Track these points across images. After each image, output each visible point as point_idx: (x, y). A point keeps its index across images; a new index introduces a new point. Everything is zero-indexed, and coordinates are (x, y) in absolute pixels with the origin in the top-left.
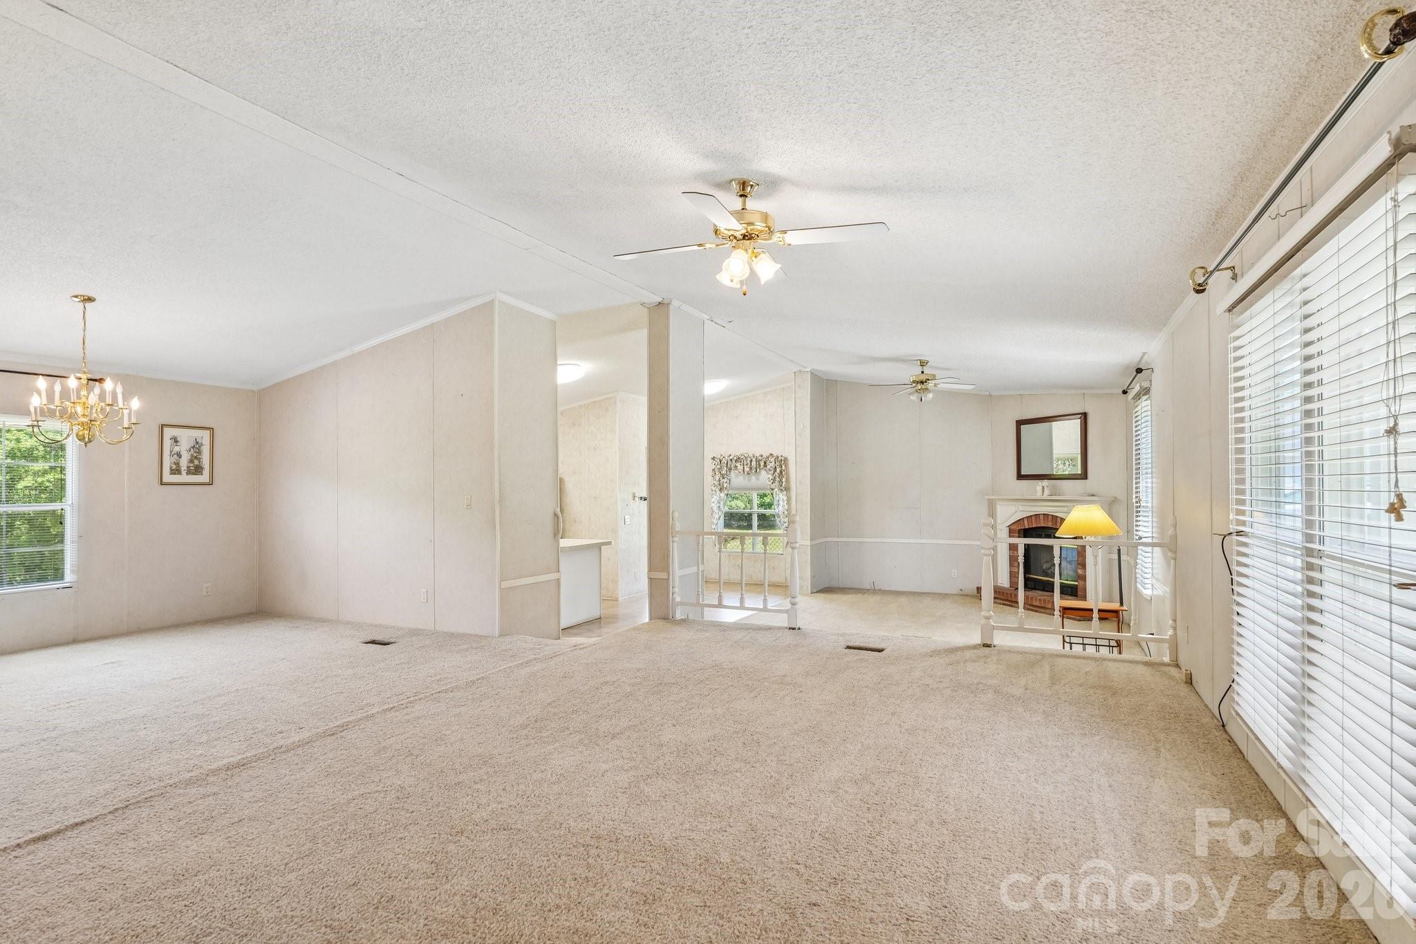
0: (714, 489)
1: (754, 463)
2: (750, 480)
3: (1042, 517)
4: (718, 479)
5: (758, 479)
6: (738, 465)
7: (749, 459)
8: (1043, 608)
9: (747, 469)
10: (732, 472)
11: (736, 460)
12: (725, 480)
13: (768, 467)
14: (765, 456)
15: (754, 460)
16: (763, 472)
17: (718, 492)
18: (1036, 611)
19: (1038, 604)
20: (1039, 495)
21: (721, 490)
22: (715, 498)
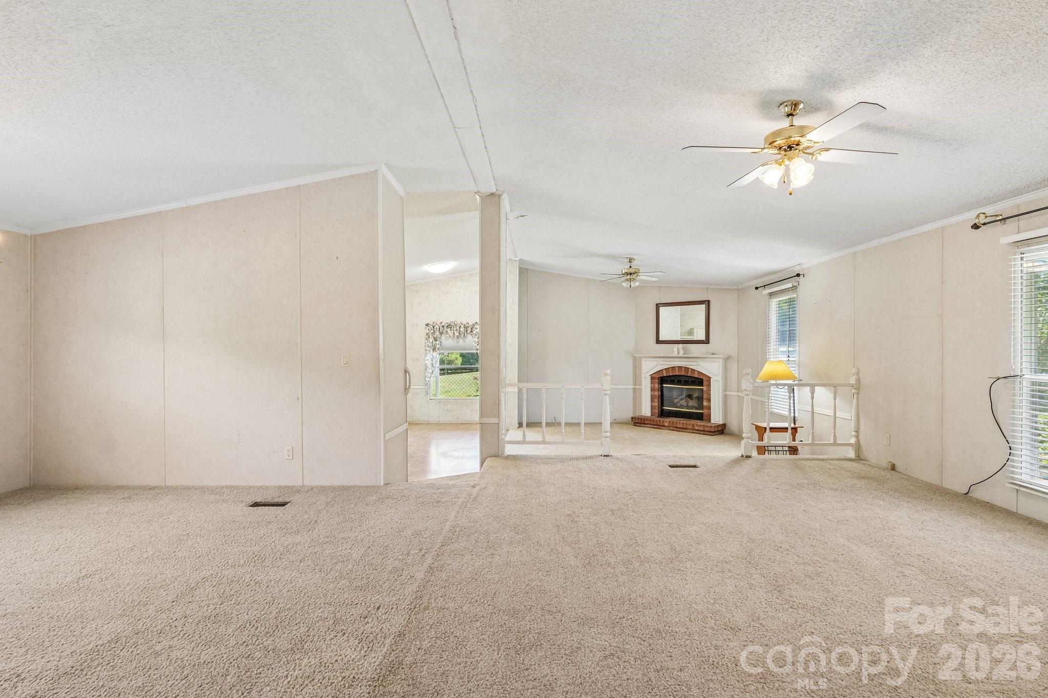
0: (428, 349)
1: (462, 329)
2: (458, 342)
3: (677, 369)
4: (431, 341)
5: (465, 342)
6: (449, 330)
7: (458, 326)
8: (684, 428)
9: (456, 334)
10: (443, 335)
11: (447, 327)
12: (438, 342)
13: (474, 332)
14: (471, 323)
15: (462, 326)
16: (469, 336)
17: (432, 352)
18: (679, 431)
19: (681, 426)
20: (675, 354)
21: (434, 350)
22: (429, 357)
